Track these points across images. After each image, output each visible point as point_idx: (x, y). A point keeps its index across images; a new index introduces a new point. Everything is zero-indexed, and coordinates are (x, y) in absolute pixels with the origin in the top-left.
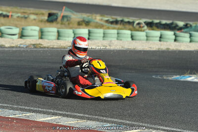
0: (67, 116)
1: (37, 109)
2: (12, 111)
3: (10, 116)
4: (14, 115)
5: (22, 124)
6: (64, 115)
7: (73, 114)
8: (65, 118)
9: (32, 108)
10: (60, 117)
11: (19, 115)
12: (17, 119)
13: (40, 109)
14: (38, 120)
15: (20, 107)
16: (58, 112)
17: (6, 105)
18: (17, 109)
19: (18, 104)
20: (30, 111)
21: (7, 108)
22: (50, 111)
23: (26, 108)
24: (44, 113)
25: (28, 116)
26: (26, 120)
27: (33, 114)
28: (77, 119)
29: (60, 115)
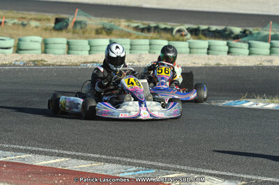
0: (78, 157)
1: (36, 149)
2: (1, 152)
4: (4, 157)
5: (14, 169)
6: (73, 157)
7: (85, 154)
8: (74, 161)
9: (29, 148)
10: (67, 159)
11: (11, 157)
12: (7, 163)
13: (40, 149)
14: (37, 164)
15: (12, 146)
16: (65, 152)
18: (8, 149)
19: (9, 142)
20: (26, 151)
22: (54, 151)
23: (21, 147)
24: (46, 154)
25: (24, 159)
26: (20, 164)
27: (30, 155)
28: (91, 162)
29: (68, 156)
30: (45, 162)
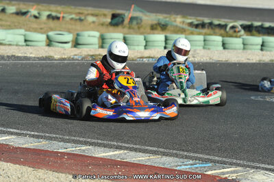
0: (135, 150)
1: (96, 141)
2: (62, 143)
3: (60, 151)
4: (65, 148)
5: (75, 160)
6: (131, 149)
7: (143, 147)
8: (133, 153)
9: (89, 140)
10: (125, 151)
11: (71, 148)
12: (68, 154)
13: (100, 141)
14: (96, 156)
15: (73, 138)
16: (124, 145)
17: (54, 136)
18: (69, 141)
19: (70, 134)
20: (86, 143)
21: (55, 139)
22: (112, 143)
23: (81, 139)
24: (105, 146)
25: (84, 151)
26: (80, 155)
27: (90, 147)
28: (149, 155)
29: (127, 148)
30: (104, 154)
